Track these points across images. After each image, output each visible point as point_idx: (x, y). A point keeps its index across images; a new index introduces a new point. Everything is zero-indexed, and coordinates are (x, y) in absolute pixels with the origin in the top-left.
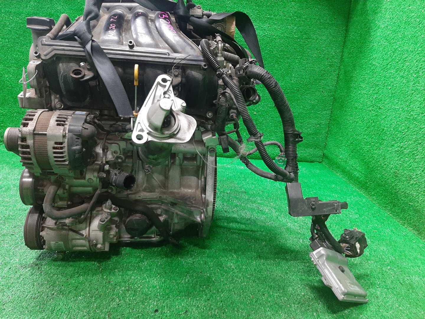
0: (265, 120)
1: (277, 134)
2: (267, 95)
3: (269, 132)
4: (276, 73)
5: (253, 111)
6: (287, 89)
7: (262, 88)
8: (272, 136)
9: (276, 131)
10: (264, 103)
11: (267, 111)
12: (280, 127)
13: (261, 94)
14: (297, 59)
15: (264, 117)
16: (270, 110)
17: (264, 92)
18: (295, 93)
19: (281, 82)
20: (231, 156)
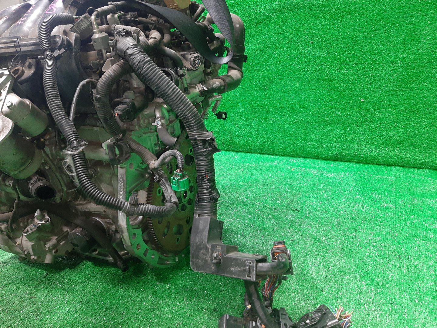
0: (379, 109)
1: (397, 129)
2: (381, 74)
3: (385, 126)
4: (393, 41)
5: (360, 98)
6: (412, 62)
7: (372, 64)
8: (390, 131)
9: (396, 125)
10: (375, 85)
11: (381, 97)
12: (403, 119)
13: (371, 73)
14: (427, 15)
15: (377, 106)
16: (385, 95)
17: (375, 69)
18: (425, 67)
19: (401, 53)
20: (329, 159)
